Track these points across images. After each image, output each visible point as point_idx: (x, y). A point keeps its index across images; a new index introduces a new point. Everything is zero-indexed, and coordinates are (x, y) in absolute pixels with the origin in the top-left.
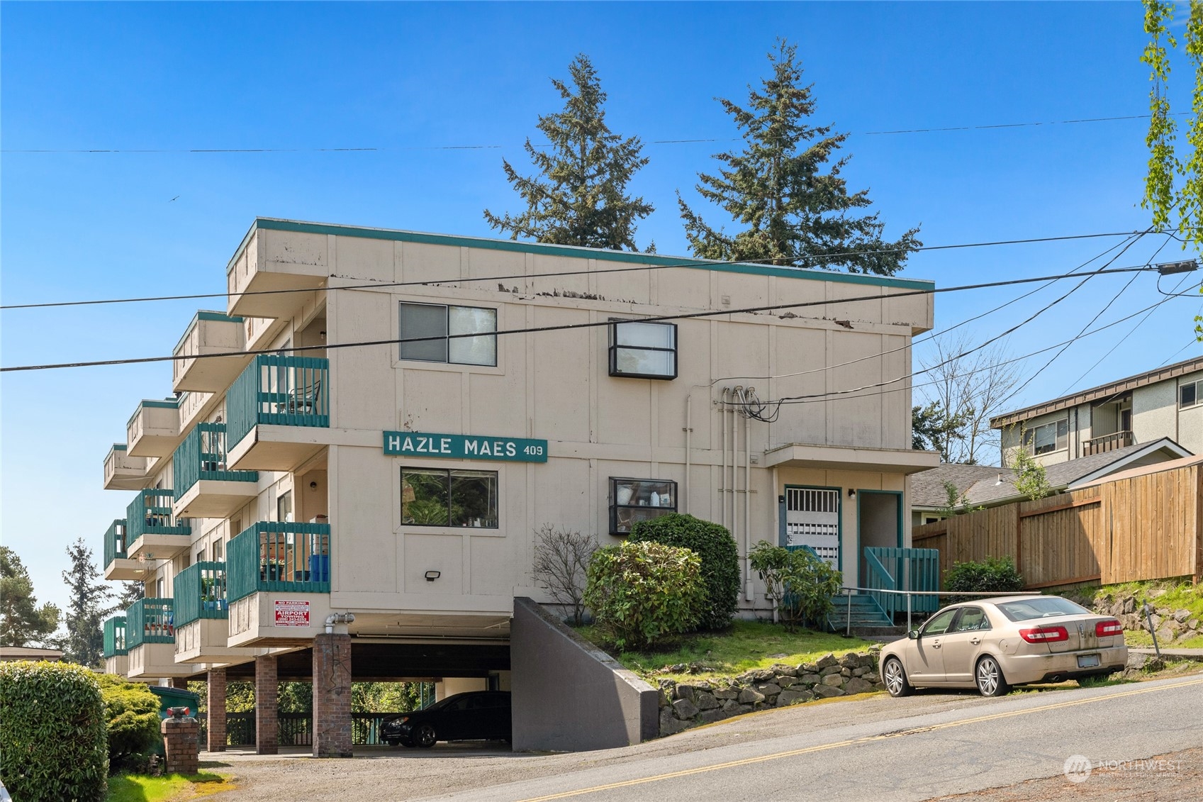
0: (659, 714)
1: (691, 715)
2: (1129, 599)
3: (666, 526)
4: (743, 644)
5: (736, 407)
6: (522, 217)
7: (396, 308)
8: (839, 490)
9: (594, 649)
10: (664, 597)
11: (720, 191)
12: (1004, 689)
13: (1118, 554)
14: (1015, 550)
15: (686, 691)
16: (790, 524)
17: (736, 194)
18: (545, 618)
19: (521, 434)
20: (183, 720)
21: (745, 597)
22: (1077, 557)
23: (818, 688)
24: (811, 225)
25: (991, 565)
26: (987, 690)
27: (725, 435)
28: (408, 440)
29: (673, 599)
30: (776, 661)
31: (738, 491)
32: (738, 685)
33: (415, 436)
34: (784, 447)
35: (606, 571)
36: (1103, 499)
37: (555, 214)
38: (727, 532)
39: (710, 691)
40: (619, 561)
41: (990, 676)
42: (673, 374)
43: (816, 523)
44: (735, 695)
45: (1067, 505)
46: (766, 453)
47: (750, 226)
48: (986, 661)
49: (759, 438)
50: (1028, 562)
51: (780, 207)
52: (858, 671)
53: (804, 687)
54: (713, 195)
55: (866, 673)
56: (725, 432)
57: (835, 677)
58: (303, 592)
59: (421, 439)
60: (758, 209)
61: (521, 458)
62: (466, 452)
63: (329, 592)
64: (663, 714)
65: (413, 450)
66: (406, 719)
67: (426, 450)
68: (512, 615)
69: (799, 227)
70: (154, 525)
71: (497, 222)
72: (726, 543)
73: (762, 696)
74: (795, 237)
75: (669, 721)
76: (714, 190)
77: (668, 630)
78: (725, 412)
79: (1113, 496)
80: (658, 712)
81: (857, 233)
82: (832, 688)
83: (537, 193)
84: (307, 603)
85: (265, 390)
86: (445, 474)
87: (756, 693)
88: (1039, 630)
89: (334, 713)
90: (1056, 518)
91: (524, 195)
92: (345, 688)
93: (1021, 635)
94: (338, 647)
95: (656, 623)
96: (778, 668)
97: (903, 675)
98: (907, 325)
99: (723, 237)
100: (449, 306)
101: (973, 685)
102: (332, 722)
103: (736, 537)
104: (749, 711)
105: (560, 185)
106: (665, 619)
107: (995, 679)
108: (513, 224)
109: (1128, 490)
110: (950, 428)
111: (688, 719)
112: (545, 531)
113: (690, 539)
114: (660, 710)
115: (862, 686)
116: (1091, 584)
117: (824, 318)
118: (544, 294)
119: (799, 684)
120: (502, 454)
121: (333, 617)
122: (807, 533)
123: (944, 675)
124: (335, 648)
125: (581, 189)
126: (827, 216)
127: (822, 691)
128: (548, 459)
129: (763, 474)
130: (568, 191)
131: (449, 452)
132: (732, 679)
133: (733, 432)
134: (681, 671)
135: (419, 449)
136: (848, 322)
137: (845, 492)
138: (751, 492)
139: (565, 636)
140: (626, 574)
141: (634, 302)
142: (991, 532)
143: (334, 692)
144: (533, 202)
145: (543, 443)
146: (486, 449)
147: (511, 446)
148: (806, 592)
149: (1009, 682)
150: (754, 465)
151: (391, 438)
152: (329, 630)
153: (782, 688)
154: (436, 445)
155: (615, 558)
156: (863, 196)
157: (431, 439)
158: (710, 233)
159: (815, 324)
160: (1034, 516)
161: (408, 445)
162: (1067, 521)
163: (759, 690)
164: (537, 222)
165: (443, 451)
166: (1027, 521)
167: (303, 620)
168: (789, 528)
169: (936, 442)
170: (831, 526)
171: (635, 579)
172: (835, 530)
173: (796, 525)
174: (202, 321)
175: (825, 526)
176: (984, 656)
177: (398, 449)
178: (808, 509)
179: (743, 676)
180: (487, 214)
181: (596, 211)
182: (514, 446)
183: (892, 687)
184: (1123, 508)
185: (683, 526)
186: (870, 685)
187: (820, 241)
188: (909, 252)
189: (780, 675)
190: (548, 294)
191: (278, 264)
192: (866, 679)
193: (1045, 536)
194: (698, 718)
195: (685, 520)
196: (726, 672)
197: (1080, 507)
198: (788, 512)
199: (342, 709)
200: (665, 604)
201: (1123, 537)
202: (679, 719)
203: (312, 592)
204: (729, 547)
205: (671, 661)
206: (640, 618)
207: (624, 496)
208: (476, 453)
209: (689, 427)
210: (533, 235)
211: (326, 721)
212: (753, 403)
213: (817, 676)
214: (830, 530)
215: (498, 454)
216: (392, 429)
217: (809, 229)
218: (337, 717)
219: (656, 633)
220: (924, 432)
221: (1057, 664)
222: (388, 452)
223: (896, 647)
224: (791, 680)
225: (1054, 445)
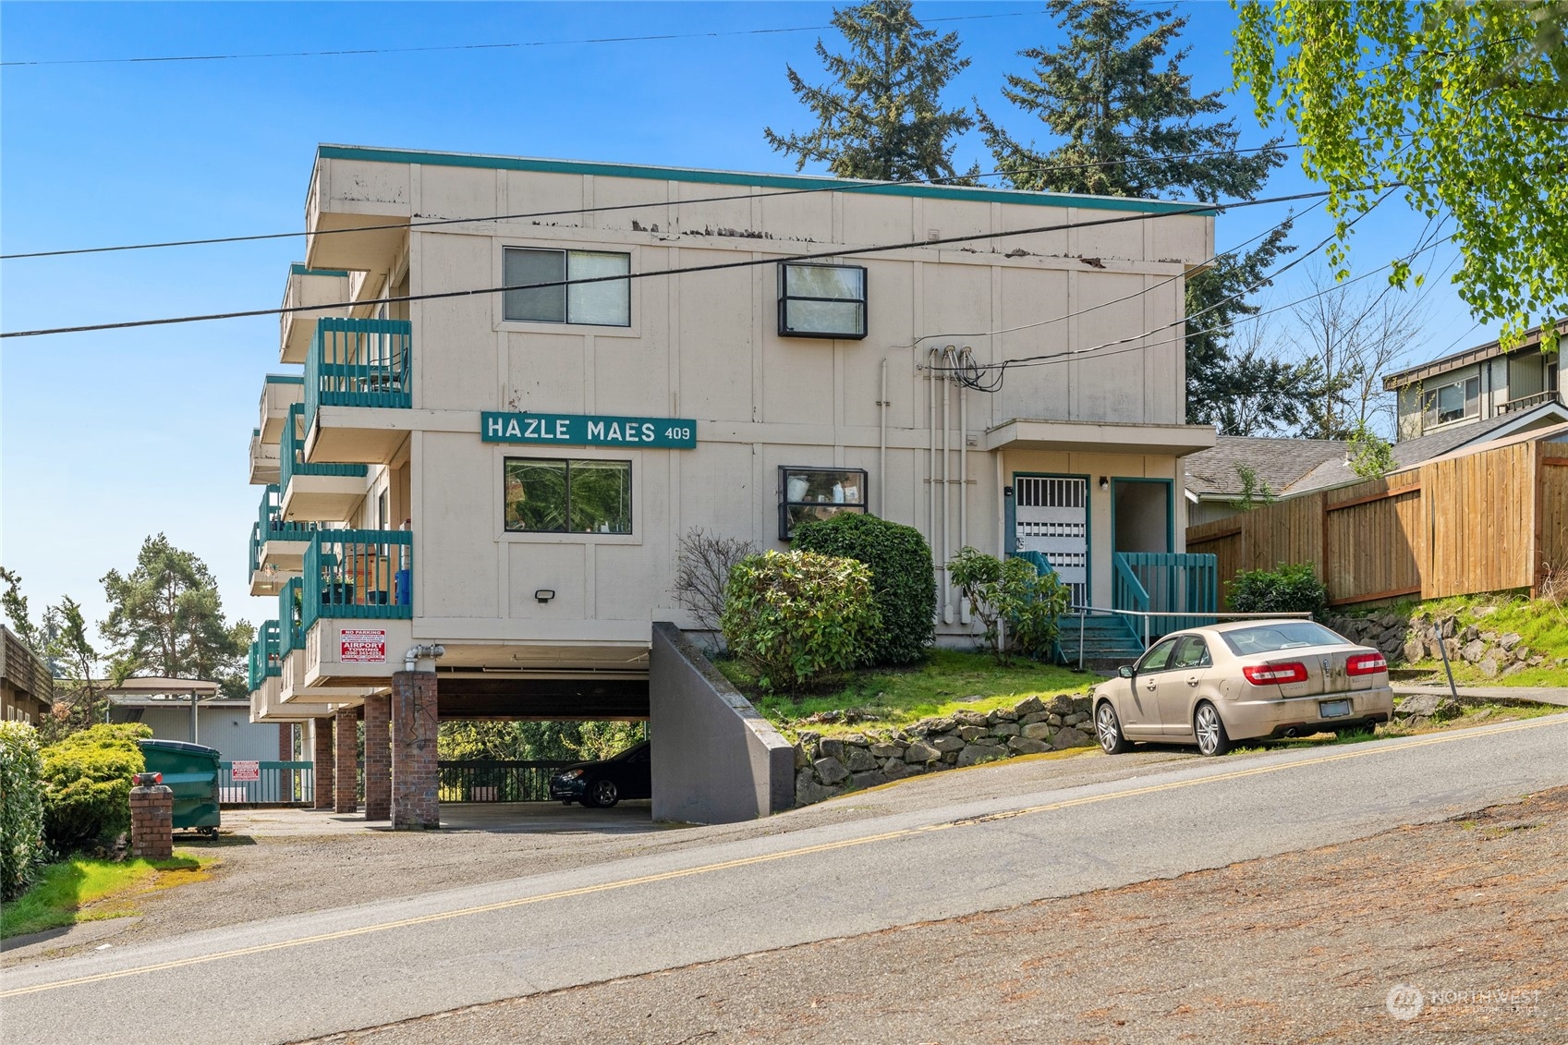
0: (796, 778)
1: (837, 779)
2: (1449, 619)
3: (836, 529)
4: (930, 683)
5: (947, 373)
6: (811, 135)
7: (499, 256)
8: (1087, 478)
9: (730, 690)
10: (818, 622)
11: (1032, 96)
12: (1227, 746)
13: (1441, 559)
14: (1321, 554)
15: (831, 748)
16: (1021, 524)
17: (1052, 99)
18: (683, 651)
19: (662, 412)
20: (153, 790)
21: (960, 619)
22: (1394, 562)
23: (1014, 742)
24: (1148, 135)
25: (1285, 575)
26: (1207, 747)
27: (933, 410)
28: (514, 422)
29: (830, 625)
30: (961, 705)
31: (950, 482)
32: (905, 739)
33: (522, 418)
34: (1007, 424)
35: (746, 590)
36: (1423, 486)
37: (853, 130)
38: (918, 536)
39: (866, 747)
40: (762, 576)
41: (1210, 728)
42: (862, 332)
43: (1056, 522)
44: (900, 752)
45: (1381, 494)
46: (987, 432)
47: (1068, 139)
48: (1205, 709)
49: (978, 412)
50: (1337, 570)
51: (1107, 114)
52: (1070, 719)
53: (996, 740)
54: (1023, 101)
55: (1082, 721)
56: (933, 405)
57: (1039, 727)
58: (377, 618)
59: (530, 421)
60: (1079, 116)
61: (662, 443)
62: (590, 437)
63: (411, 618)
64: (800, 777)
65: (519, 435)
66: (581, 772)
67: (536, 436)
68: (650, 645)
69: (1132, 140)
70: (281, 529)
71: (781, 143)
72: (916, 551)
73: (938, 753)
74: (1126, 151)
75: (808, 787)
76: (1024, 95)
77: (824, 666)
78: (933, 380)
79: (1435, 482)
80: (793, 775)
81: (1205, 145)
82: (1035, 741)
83: (829, 106)
84: (383, 633)
85: (329, 360)
86: (563, 465)
87: (929, 749)
88: (1268, 667)
89: (415, 773)
90: (1370, 511)
91: (814, 108)
92: (429, 740)
93: (1245, 674)
94: (420, 688)
95: (809, 657)
96: (962, 716)
97: (1117, 725)
98: (1178, 261)
99: (1034, 154)
100: (567, 250)
101: (1191, 740)
102: (413, 784)
103: (932, 542)
104: (918, 773)
105: (858, 95)
106: (821, 651)
107: (1215, 732)
108: (801, 144)
109: (1453, 475)
110: (1332, 390)
111: (833, 784)
112: (693, 537)
113: (866, 546)
114: (797, 772)
115: (1076, 738)
116: (1411, 598)
117: (1066, 256)
118: (692, 233)
119: (989, 737)
120: (637, 439)
121: (415, 650)
122: (1043, 535)
123: (1160, 726)
124: (416, 689)
125: (884, 99)
126: (1169, 123)
127: (1020, 746)
128: (698, 444)
129: (985, 458)
130: (870, 102)
131: (568, 437)
132: (897, 730)
133: (943, 405)
134: (833, 720)
135: (527, 434)
136: (1098, 260)
137: (1094, 481)
138: (968, 482)
139: (699, 673)
140: (769, 594)
141: (811, 241)
142: (1292, 529)
143: (415, 746)
144: (827, 117)
145: (691, 424)
146: (615, 432)
147: (648, 429)
148: (1017, 614)
149: (1232, 737)
150: (970, 448)
151: (491, 420)
152: (410, 667)
153: (966, 742)
154: (550, 429)
155: (757, 573)
156: (1214, 99)
157: (543, 421)
158: (1016, 150)
159: (1054, 264)
160: (1343, 509)
161: (514, 429)
162: (1382, 516)
163: (933, 745)
164: (831, 141)
165: (559, 436)
166: (1335, 516)
167: (378, 655)
168: (1019, 529)
169: (1312, 410)
170: (1076, 525)
171: (782, 600)
172: (1082, 531)
173: (1029, 524)
174: (296, 276)
175: (1068, 525)
176: (1203, 702)
177: (500, 434)
178: (1044, 504)
179: (914, 726)
180: (769, 133)
181: (902, 126)
182: (652, 428)
183: (1105, 741)
184: (1447, 498)
185: (858, 529)
186: (1086, 737)
187: (1160, 156)
188: (1271, 167)
189: (964, 725)
190: (698, 233)
191: (346, 202)
192: (1082, 730)
193: (1357, 537)
194: (848, 782)
195: (861, 521)
196: (894, 721)
197: (1397, 496)
198: (1019, 508)
199: (424, 767)
200: (820, 632)
201: (1447, 537)
202: (821, 783)
203: (389, 618)
204: (920, 556)
205: (822, 706)
206: (789, 651)
207: (798, 489)
208: (602, 438)
209: (884, 400)
210: (826, 158)
211: (405, 783)
212: (970, 368)
213: (1014, 726)
214: (1075, 530)
215: (632, 439)
216: (493, 409)
217: (1145, 140)
218: (419, 778)
219: (809, 670)
220: (1295, 396)
221: (1290, 714)
222: (487, 438)
223: (1106, 688)
224: (978, 732)
225: (1462, 410)
